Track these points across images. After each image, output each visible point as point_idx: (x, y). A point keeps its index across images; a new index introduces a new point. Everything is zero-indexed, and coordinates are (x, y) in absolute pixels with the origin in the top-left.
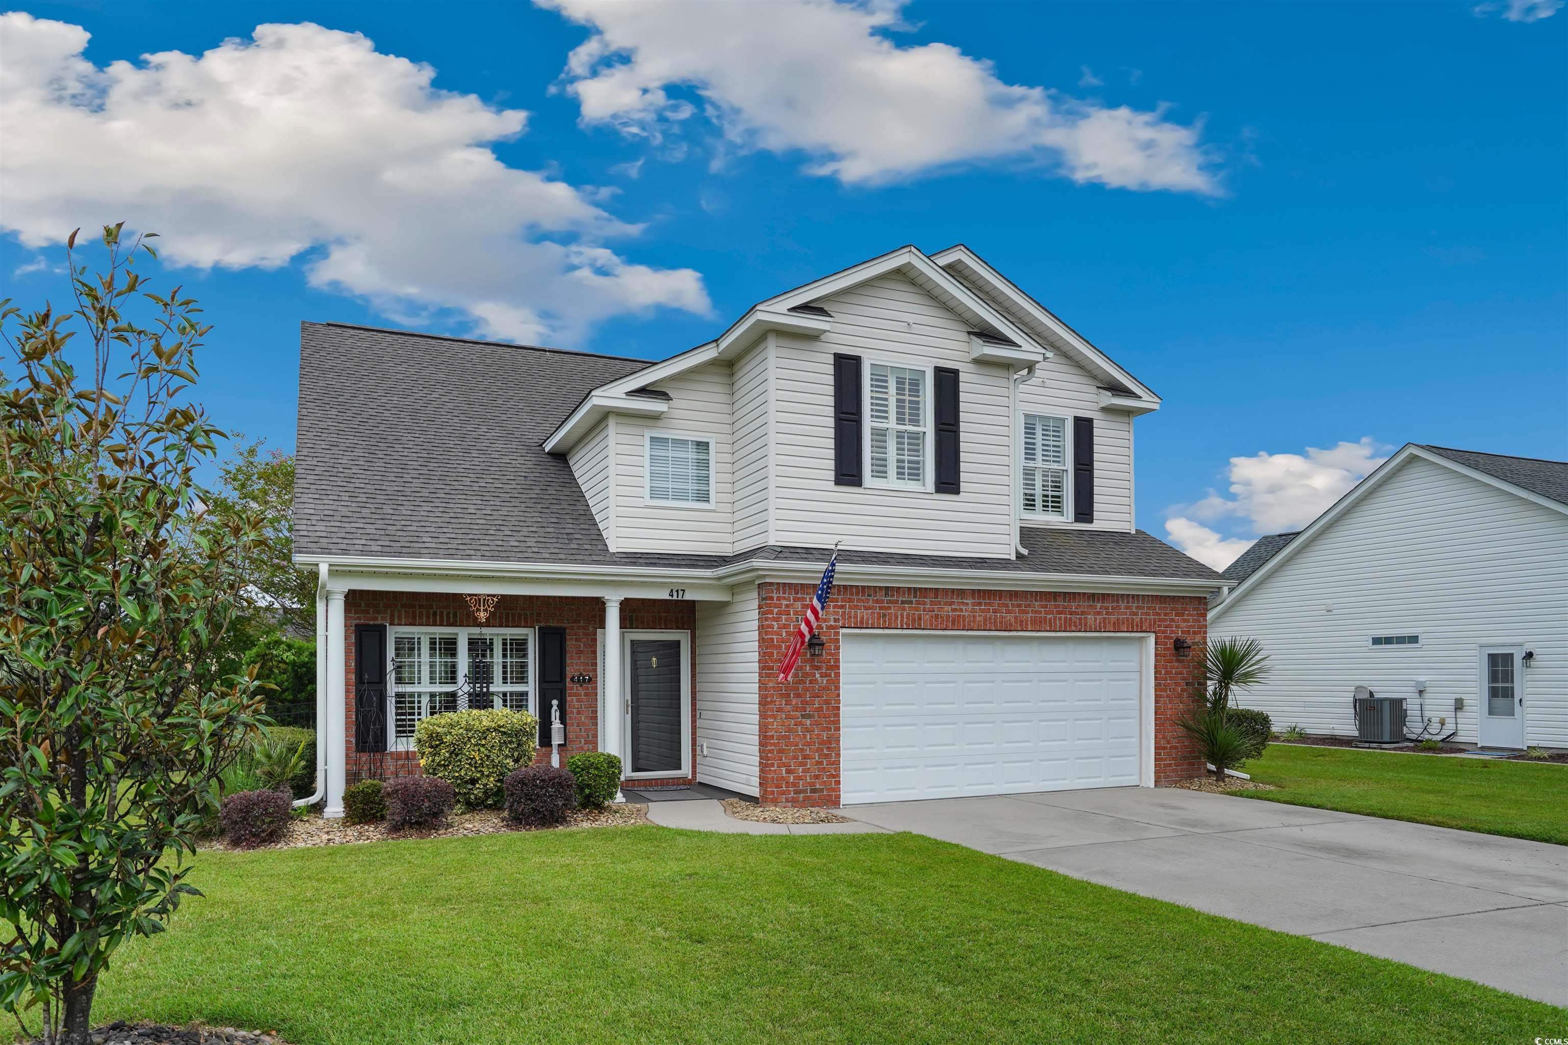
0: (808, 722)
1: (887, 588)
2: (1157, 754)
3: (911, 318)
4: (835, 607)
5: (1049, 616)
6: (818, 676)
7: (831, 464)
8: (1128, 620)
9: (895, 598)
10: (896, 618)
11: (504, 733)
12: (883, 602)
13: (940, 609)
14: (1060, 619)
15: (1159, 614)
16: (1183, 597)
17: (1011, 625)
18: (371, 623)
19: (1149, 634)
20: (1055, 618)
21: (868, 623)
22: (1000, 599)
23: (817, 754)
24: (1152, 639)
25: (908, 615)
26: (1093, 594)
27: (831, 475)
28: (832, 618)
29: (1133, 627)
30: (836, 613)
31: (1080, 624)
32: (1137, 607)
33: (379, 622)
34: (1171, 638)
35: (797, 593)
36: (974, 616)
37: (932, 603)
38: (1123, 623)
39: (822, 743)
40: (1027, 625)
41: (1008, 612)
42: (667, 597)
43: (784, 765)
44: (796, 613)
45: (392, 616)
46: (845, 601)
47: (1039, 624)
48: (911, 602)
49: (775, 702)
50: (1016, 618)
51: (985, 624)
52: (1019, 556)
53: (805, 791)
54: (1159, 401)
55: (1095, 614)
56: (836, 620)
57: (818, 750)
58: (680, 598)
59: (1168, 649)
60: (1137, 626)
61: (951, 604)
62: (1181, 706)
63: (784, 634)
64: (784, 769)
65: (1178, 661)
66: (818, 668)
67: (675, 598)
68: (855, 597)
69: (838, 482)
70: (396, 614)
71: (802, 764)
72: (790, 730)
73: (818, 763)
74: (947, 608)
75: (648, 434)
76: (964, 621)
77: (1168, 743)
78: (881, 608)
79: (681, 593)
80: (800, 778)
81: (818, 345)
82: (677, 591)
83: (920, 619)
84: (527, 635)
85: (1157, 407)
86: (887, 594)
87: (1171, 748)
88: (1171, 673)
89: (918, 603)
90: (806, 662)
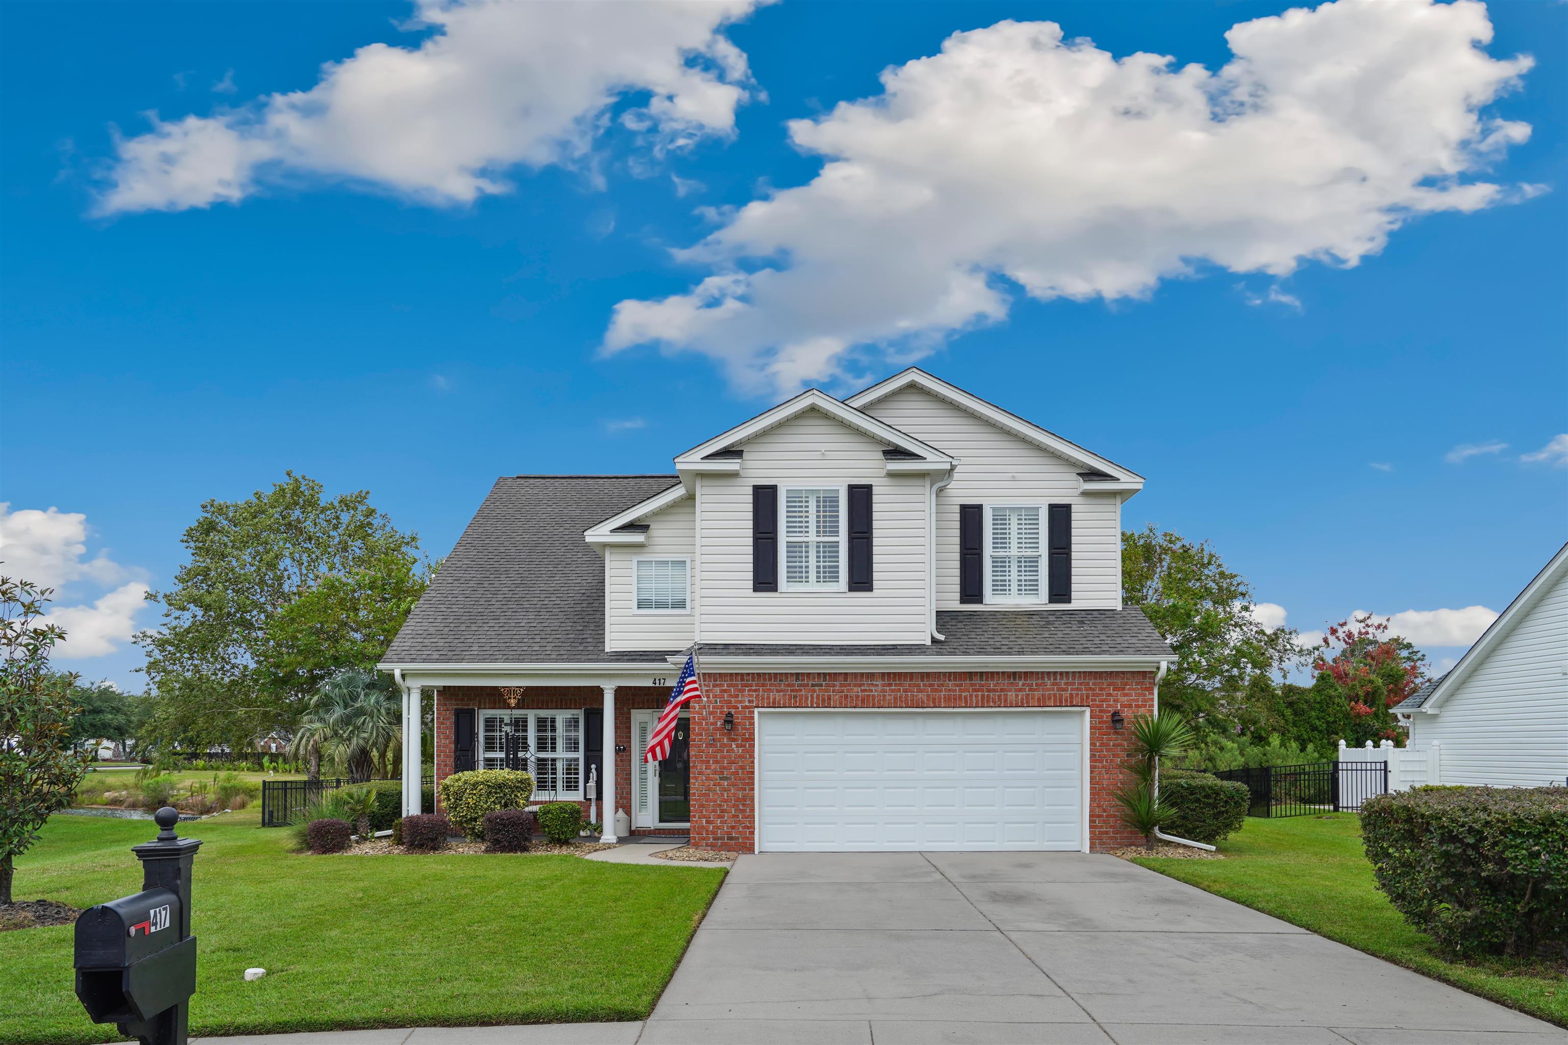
0: (726, 783)
1: (797, 674)
2: (1091, 821)
3: (823, 447)
4: (749, 691)
5: (964, 694)
6: (734, 746)
7: (750, 575)
8: (1055, 695)
9: (805, 682)
10: (807, 698)
11: (489, 786)
12: (794, 685)
13: (848, 691)
14: (977, 696)
15: (1094, 690)
16: (1123, 673)
17: (923, 702)
18: (466, 707)
19: (1083, 709)
20: (971, 696)
21: (779, 703)
22: (911, 680)
23: (733, 809)
24: (1088, 711)
25: (818, 696)
26: (1015, 673)
27: (750, 584)
28: (747, 699)
29: (1061, 701)
30: (751, 696)
31: (1000, 700)
32: (1066, 684)
33: (471, 707)
34: (1109, 712)
35: (716, 681)
36: (884, 696)
37: (841, 685)
38: (1050, 698)
39: (738, 800)
40: (940, 702)
41: (920, 691)
42: (651, 684)
43: (704, 817)
44: (715, 696)
45: (480, 702)
46: (759, 686)
47: (952, 701)
48: (821, 685)
49: (696, 766)
50: (928, 696)
51: (895, 702)
52: (934, 641)
53: (722, 838)
54: (1143, 480)
55: (1016, 690)
56: (750, 701)
57: (734, 806)
58: (662, 685)
59: (1105, 722)
60: (1066, 701)
61: (860, 685)
62: (1121, 776)
63: (704, 713)
64: (704, 820)
65: (1116, 733)
66: (734, 740)
67: (657, 685)
68: (768, 682)
69: (756, 589)
70: (483, 701)
71: (720, 817)
72: (709, 790)
73: (734, 816)
74: (855, 689)
75: (636, 559)
76: (873, 700)
77: (1104, 811)
78: (792, 691)
79: (662, 681)
80: (718, 828)
81: (739, 481)
82: (660, 680)
83: (829, 699)
84: (578, 715)
85: (1140, 486)
86: (797, 679)
87: (1107, 816)
88: (1108, 745)
89: (827, 685)
90: (723, 735)
